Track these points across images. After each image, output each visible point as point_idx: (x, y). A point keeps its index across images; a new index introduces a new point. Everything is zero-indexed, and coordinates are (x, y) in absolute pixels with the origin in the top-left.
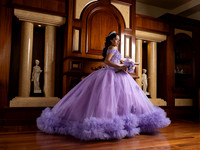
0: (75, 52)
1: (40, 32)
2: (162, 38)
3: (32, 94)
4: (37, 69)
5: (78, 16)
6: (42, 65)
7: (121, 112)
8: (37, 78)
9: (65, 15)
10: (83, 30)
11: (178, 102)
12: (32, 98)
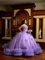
5: (15, 16)
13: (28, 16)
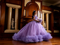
0: (24, 16)
1: (14, 10)
2: (50, 12)
3: (11, 29)
4: (13, 21)
5: (25, 6)
6: (14, 20)
7: (37, 34)
8: (13, 24)
9: (21, 5)
10: (27, 10)
11: (55, 31)
12: (11, 30)
13: (38, 9)
